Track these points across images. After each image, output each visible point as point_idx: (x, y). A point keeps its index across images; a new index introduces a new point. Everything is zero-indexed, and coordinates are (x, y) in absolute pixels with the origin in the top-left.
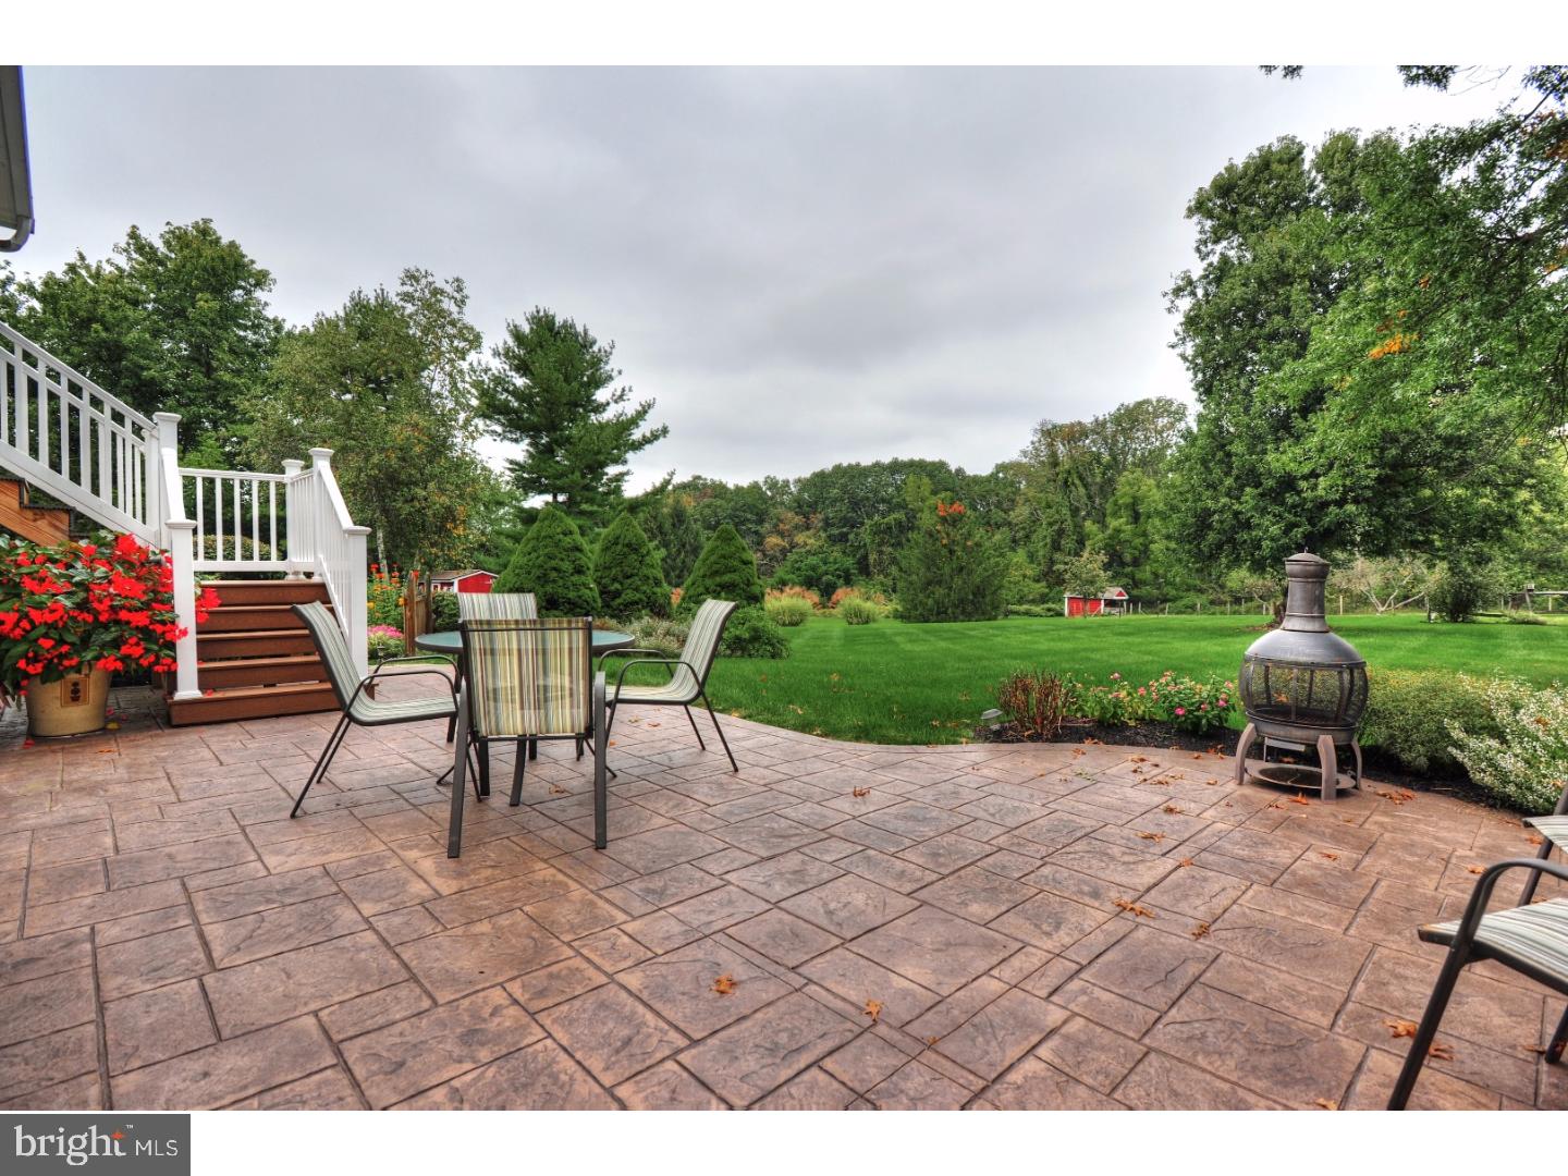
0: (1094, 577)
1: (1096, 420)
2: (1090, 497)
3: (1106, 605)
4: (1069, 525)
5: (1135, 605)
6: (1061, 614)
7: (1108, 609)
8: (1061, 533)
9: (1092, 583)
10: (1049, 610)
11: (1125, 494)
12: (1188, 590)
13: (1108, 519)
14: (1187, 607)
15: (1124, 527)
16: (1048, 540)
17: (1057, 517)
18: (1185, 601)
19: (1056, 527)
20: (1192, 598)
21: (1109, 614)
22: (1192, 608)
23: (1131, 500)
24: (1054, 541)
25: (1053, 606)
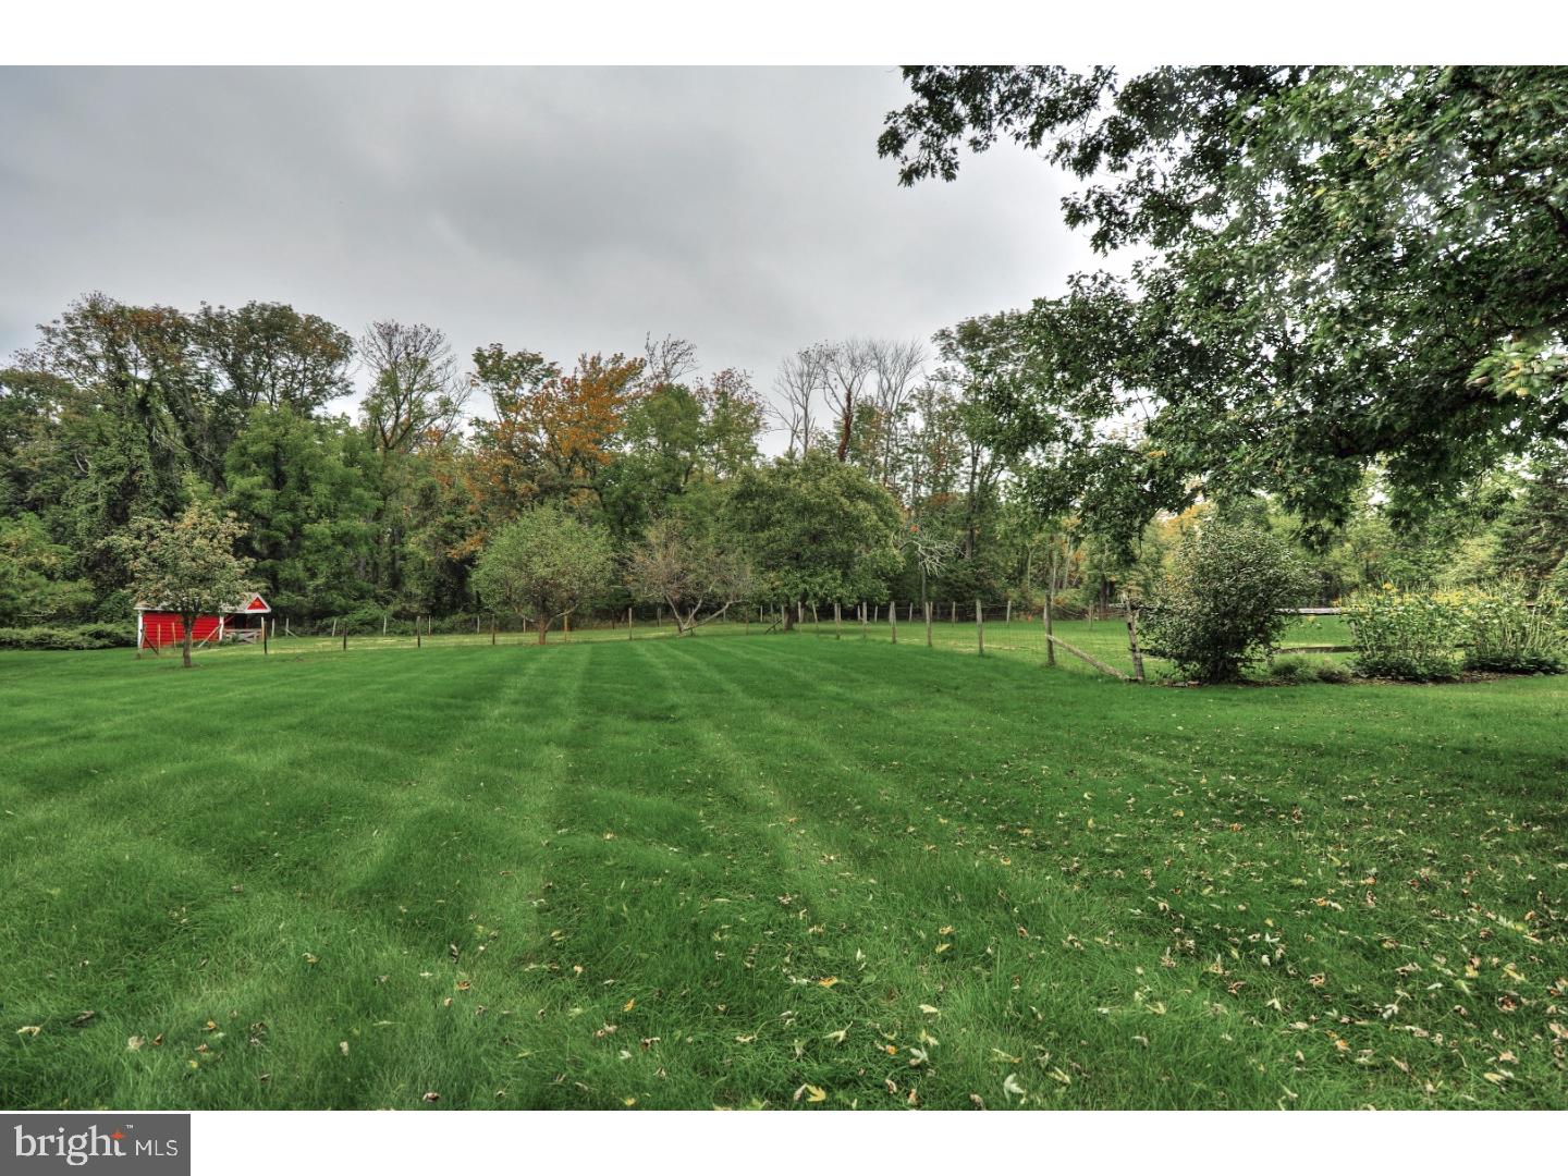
0: (209, 567)
1: (206, 312)
2: (189, 442)
3: (227, 625)
4: (148, 475)
5: (280, 624)
6: (128, 643)
7: (232, 633)
8: (129, 489)
9: (204, 580)
10: (98, 635)
11: (262, 437)
12: (362, 597)
13: (230, 476)
14: (363, 623)
15: (257, 491)
16: (100, 502)
17: (121, 459)
18: (360, 615)
19: (119, 478)
20: (370, 609)
21: (235, 641)
22: (371, 627)
23: (272, 449)
24: (112, 505)
25: (109, 628)
